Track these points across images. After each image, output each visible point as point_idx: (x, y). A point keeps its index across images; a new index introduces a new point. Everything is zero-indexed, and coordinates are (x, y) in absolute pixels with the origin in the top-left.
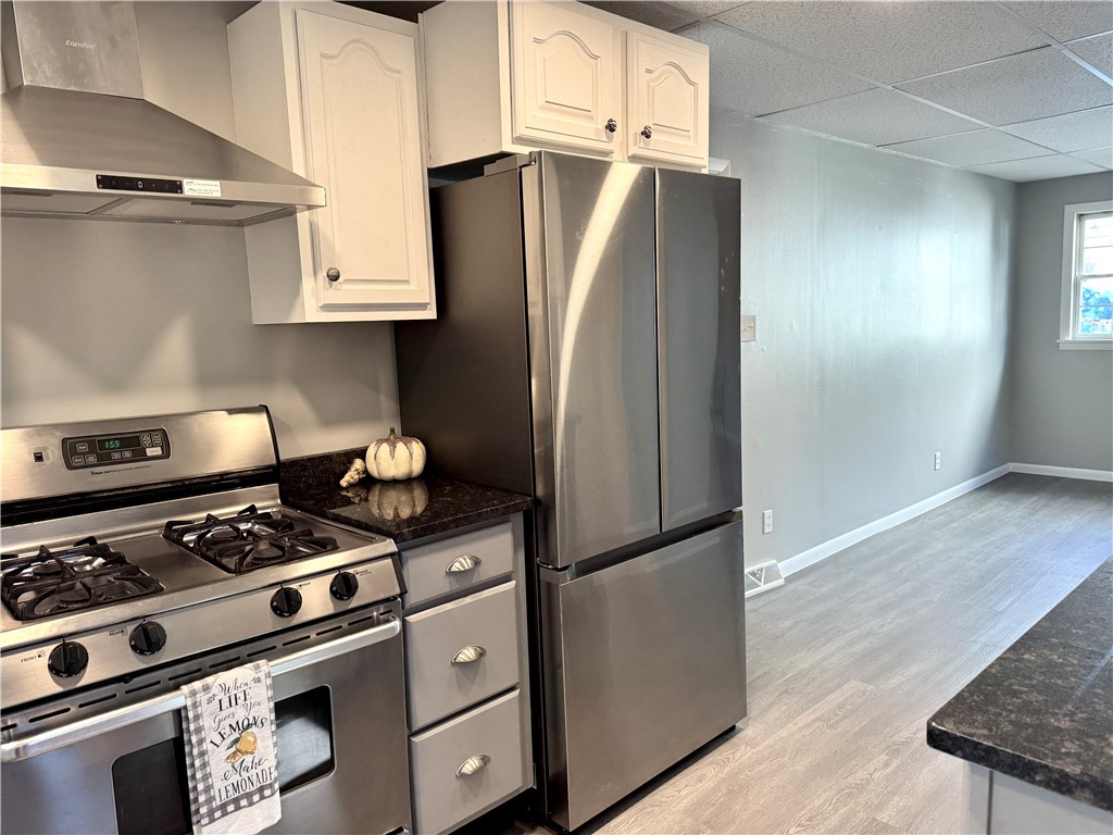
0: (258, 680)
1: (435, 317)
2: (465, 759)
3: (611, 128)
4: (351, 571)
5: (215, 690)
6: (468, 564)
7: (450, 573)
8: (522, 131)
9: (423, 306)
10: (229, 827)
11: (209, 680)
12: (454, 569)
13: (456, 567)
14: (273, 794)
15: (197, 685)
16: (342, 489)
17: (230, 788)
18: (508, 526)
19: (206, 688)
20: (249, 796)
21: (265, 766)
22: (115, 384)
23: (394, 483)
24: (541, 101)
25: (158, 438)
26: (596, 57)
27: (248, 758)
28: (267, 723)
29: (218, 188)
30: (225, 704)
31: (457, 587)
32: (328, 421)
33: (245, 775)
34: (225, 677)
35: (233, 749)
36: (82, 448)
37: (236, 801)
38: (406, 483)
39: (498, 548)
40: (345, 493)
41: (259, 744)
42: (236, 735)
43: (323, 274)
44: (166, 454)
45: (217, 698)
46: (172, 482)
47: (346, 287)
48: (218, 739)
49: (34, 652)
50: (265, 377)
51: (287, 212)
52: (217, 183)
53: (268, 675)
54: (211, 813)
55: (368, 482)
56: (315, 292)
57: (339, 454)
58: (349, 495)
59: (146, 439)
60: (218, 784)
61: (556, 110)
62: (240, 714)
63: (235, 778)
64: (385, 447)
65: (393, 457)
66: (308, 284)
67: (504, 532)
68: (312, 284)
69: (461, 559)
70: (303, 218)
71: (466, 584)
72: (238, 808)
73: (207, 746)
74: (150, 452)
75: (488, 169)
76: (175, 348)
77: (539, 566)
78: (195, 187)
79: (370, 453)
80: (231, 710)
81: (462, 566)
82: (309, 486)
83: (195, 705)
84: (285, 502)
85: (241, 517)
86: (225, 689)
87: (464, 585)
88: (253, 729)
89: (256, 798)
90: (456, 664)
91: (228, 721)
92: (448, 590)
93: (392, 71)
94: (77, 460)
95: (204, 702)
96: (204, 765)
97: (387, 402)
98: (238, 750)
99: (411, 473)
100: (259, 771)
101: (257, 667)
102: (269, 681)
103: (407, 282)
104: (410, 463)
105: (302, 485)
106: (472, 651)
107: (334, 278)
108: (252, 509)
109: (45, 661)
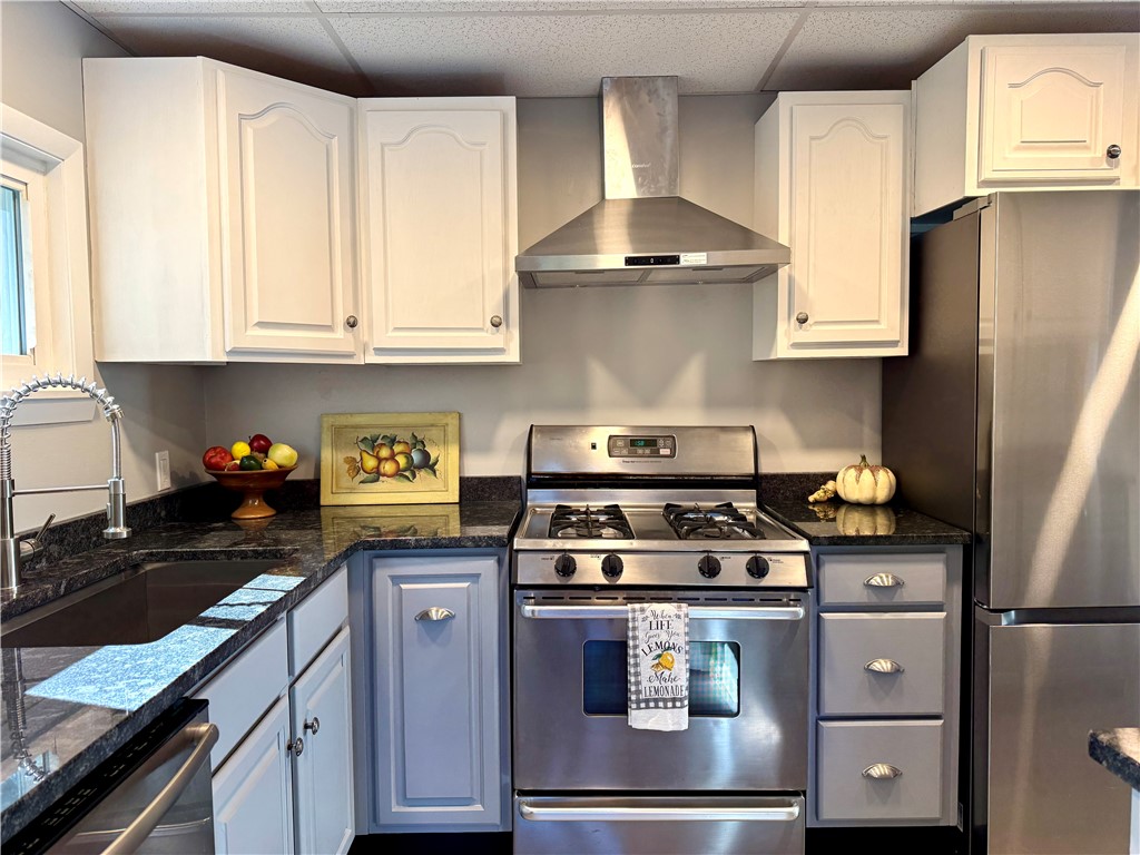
0: (678, 617)
1: (907, 354)
2: (875, 763)
3: (1112, 154)
4: (766, 557)
5: (648, 613)
6: (888, 582)
7: (868, 586)
8: (988, 175)
9: (894, 344)
10: (650, 718)
11: (646, 605)
12: (873, 582)
13: (876, 581)
14: (682, 707)
15: (637, 606)
16: (810, 503)
17: (653, 689)
18: (943, 556)
19: (642, 610)
20: (665, 701)
21: (679, 683)
22: (649, 402)
23: (857, 505)
24: (1017, 142)
25: (669, 442)
26: (1097, 85)
27: (667, 673)
28: (683, 652)
29: (705, 258)
30: (654, 626)
31: (874, 600)
32: (810, 445)
33: (663, 684)
34: (657, 607)
35: (657, 661)
36: (620, 443)
37: (656, 701)
38: (870, 507)
39: (929, 575)
40: (811, 507)
41: (675, 665)
42: (659, 652)
43: (794, 319)
44: (672, 456)
45: (649, 619)
46: (676, 476)
47: (814, 328)
48: (647, 651)
49: (548, 556)
50: (757, 403)
51: (770, 271)
52: (705, 254)
53: (687, 615)
54: (638, 702)
55: (836, 501)
56: (787, 334)
57: (815, 475)
58: (816, 509)
59: (661, 442)
60: (645, 684)
61: (1036, 148)
62: (664, 637)
63: (656, 684)
64: (853, 472)
65: (858, 481)
66: (782, 327)
67: (938, 561)
68: (786, 326)
69: (883, 575)
70: (783, 272)
71: (885, 601)
72: (657, 707)
73: (639, 651)
74: (663, 452)
75: (957, 214)
76: (692, 378)
77: (976, 604)
78: (689, 259)
79: (839, 477)
80: (658, 631)
81: (883, 581)
82: (786, 498)
83: (634, 619)
84: (760, 506)
85: (717, 511)
86: (654, 614)
87: (884, 601)
88: (672, 652)
89: (670, 704)
90: (869, 671)
91: (655, 639)
92: (866, 601)
93: (878, 137)
94: (616, 452)
95: (640, 620)
96: (636, 665)
97: (870, 433)
98: (659, 663)
99: (874, 498)
100: (674, 684)
101: (680, 607)
102: (687, 620)
103: (877, 322)
104: (875, 490)
105: (780, 496)
106: (889, 665)
107: (803, 321)
108: (730, 505)
109: (554, 563)
